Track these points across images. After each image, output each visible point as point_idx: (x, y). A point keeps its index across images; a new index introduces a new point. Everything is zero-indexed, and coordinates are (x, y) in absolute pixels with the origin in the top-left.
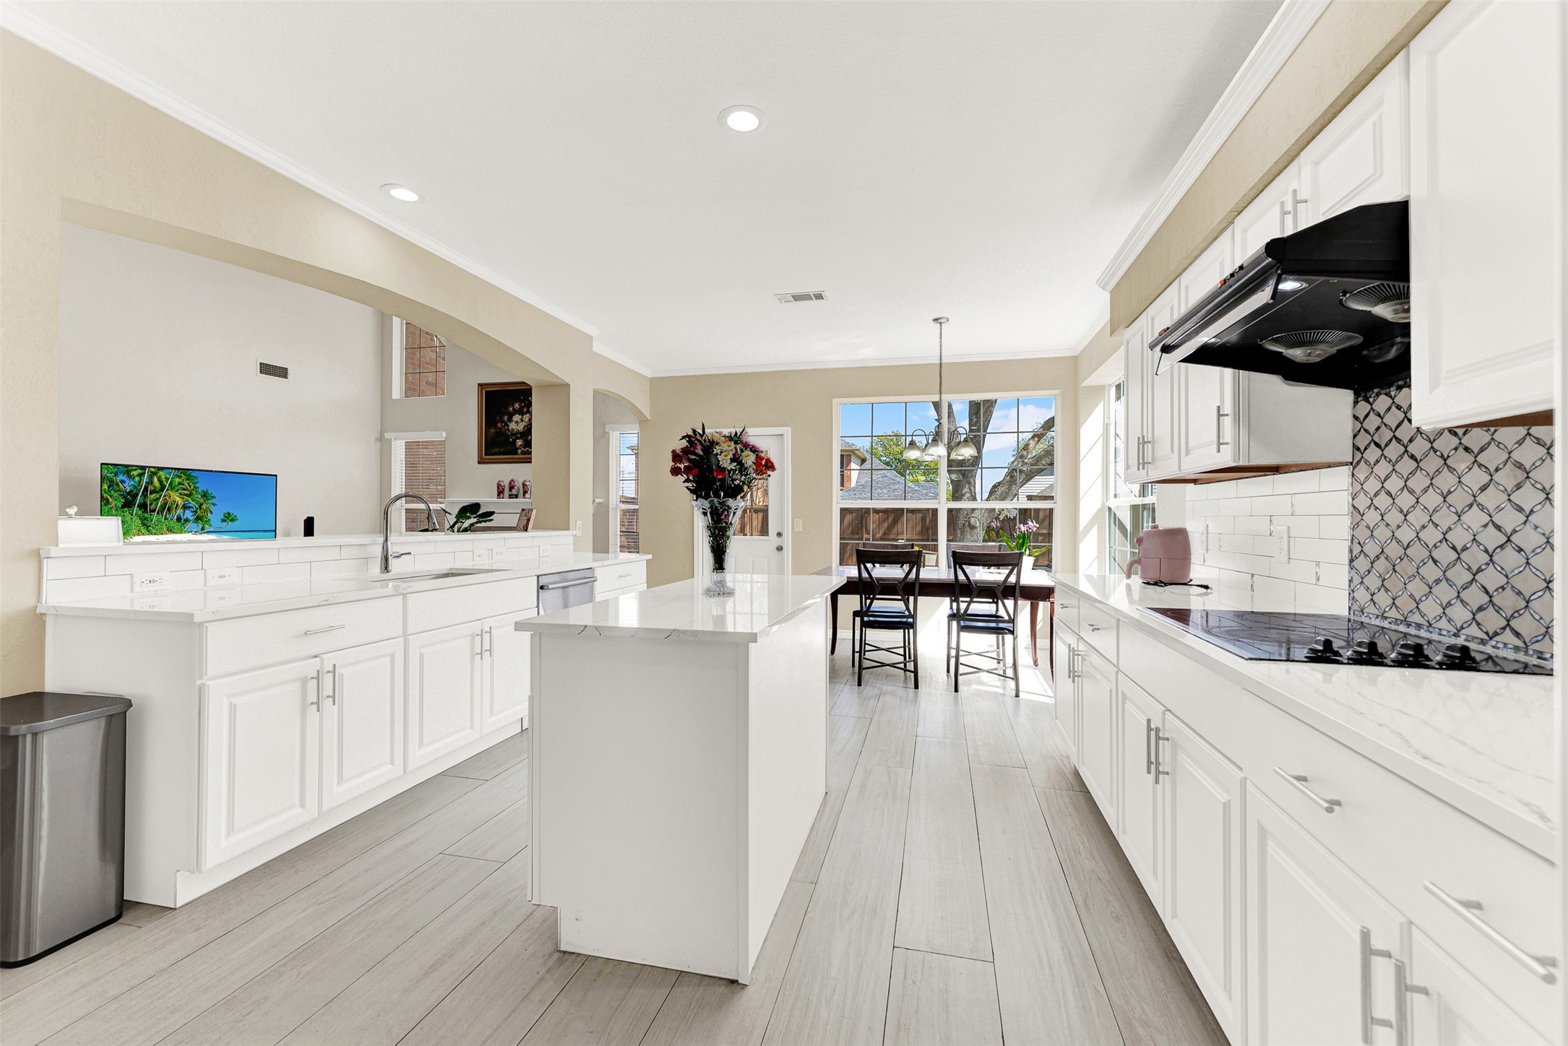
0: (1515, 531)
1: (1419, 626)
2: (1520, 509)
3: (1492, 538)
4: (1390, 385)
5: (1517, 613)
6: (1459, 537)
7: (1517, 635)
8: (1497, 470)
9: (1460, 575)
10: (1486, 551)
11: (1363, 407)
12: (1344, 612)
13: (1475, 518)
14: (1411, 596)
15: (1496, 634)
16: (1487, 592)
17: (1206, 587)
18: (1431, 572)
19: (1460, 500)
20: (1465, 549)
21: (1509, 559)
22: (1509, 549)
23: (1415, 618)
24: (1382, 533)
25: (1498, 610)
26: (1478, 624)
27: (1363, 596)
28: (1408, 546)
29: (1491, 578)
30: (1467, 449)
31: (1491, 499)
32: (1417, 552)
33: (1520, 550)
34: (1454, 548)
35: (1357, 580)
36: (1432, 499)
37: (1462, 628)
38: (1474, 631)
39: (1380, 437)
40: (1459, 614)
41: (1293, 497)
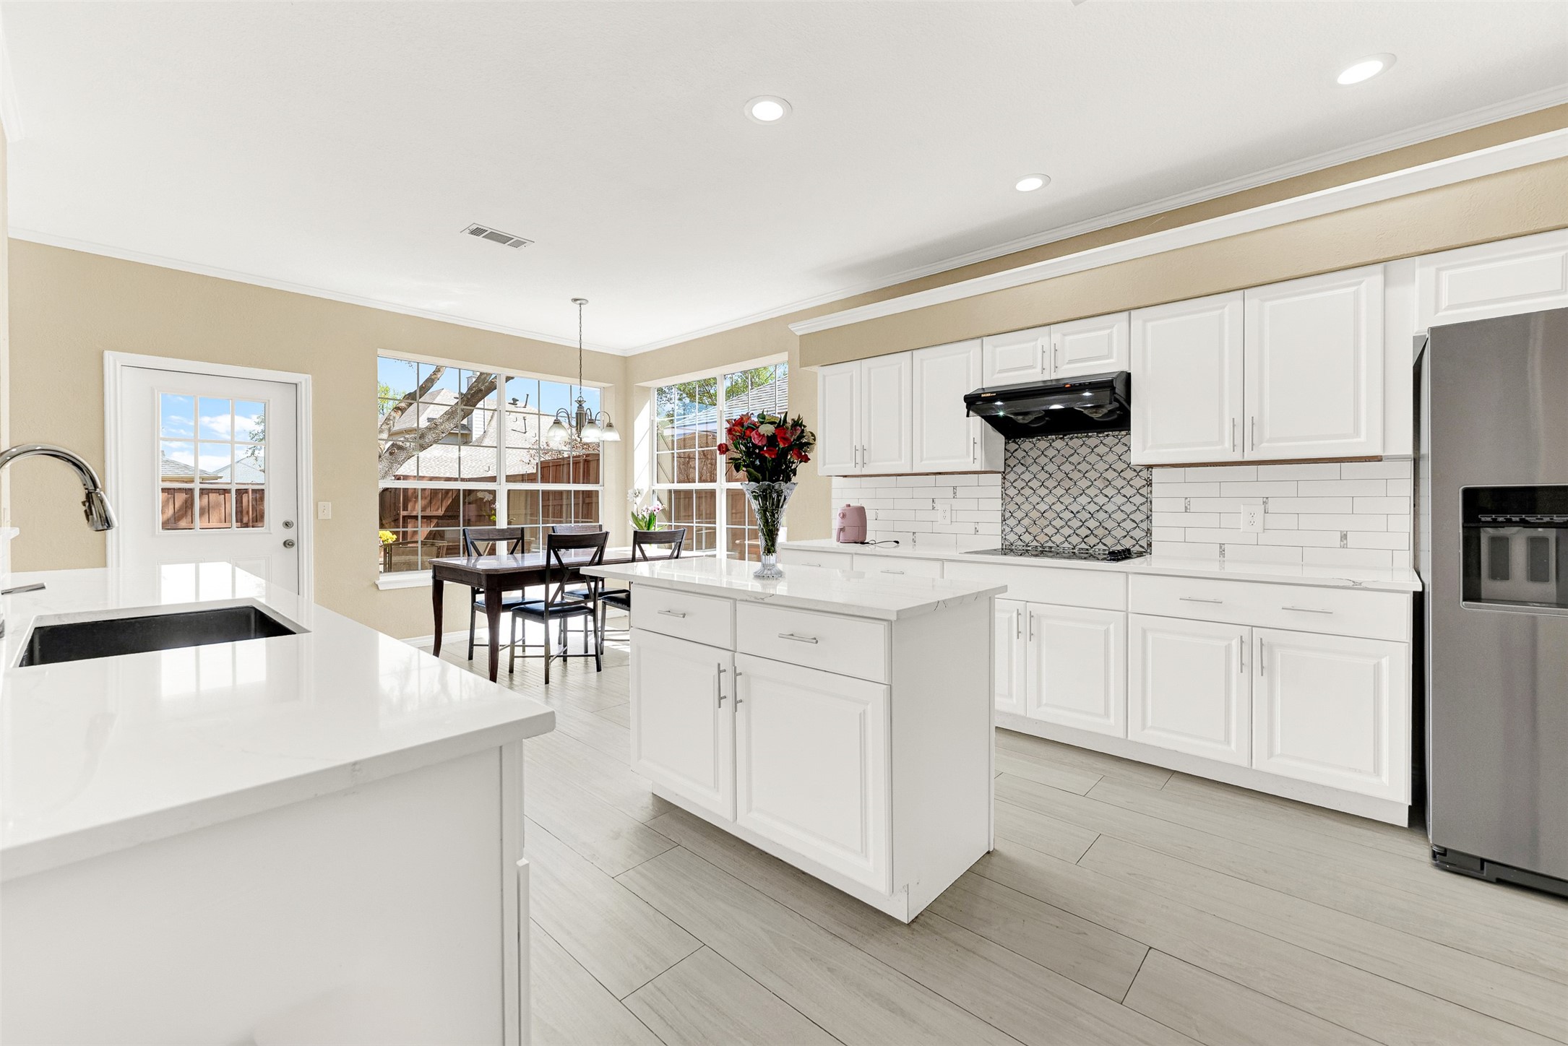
0: (1104, 505)
1: (1051, 547)
2: (1106, 496)
3: (1092, 508)
4: (1033, 437)
5: (1105, 536)
6: (1075, 508)
7: (1105, 545)
8: (1095, 480)
9: (1075, 523)
10: (1090, 513)
11: (1012, 446)
12: (1001, 547)
13: (1083, 500)
14: (1046, 534)
15: (1094, 546)
16: (1090, 529)
17: (897, 542)
18: (1058, 523)
19: (1075, 491)
20: (1078, 512)
21: (1101, 516)
22: (1101, 511)
23: (1050, 544)
24: (1026, 507)
25: (1096, 536)
26: (1085, 543)
27: (1012, 537)
28: (1044, 512)
29: (1092, 524)
30: (1079, 471)
31: (1092, 492)
32: (1050, 515)
33: (1106, 512)
34: (1072, 512)
35: (1008, 530)
36: (1059, 491)
37: (1077, 545)
38: (1083, 546)
39: (1025, 462)
40: (1075, 540)
41: (954, 488)
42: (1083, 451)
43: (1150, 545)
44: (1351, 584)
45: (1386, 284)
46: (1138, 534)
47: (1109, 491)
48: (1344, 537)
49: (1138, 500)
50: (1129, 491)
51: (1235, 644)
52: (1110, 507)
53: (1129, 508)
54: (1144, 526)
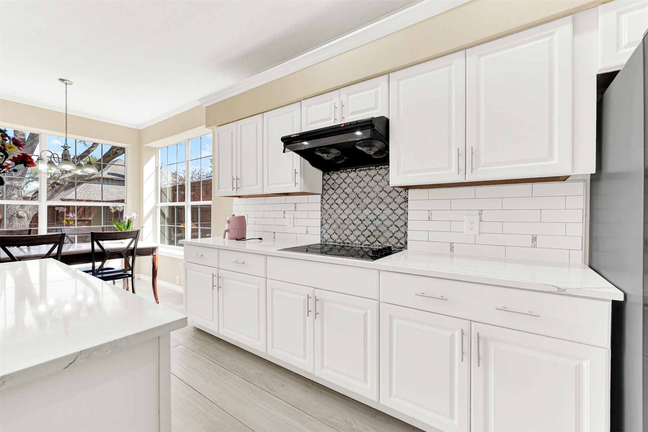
0: (379, 215)
1: (348, 243)
2: (380, 209)
3: (372, 217)
4: (338, 171)
5: (379, 236)
6: (362, 217)
7: (380, 242)
8: (374, 198)
9: (362, 228)
10: (371, 221)
11: (327, 177)
12: (320, 242)
13: (367, 212)
14: (346, 235)
15: (373, 243)
16: (371, 232)
17: (261, 239)
18: (352, 227)
19: (362, 206)
20: (364, 220)
21: (377, 222)
22: (377, 220)
23: (348, 241)
24: (335, 216)
25: (374, 236)
26: (368, 241)
27: (327, 236)
28: (345, 220)
29: (372, 228)
30: (364, 192)
31: (372, 206)
32: (348, 222)
33: (380, 220)
34: (360, 220)
35: (324, 231)
36: (353, 206)
37: (363, 242)
38: (367, 243)
39: (334, 187)
40: (362, 239)
41: (295, 204)
42: (367, 179)
43: (406, 243)
44: (556, 290)
45: (575, 32)
46: (399, 235)
47: (383, 206)
48: (534, 239)
49: (399, 212)
50: (394, 206)
51: (458, 334)
52: (383, 217)
53: (394, 217)
54: (403, 229)
